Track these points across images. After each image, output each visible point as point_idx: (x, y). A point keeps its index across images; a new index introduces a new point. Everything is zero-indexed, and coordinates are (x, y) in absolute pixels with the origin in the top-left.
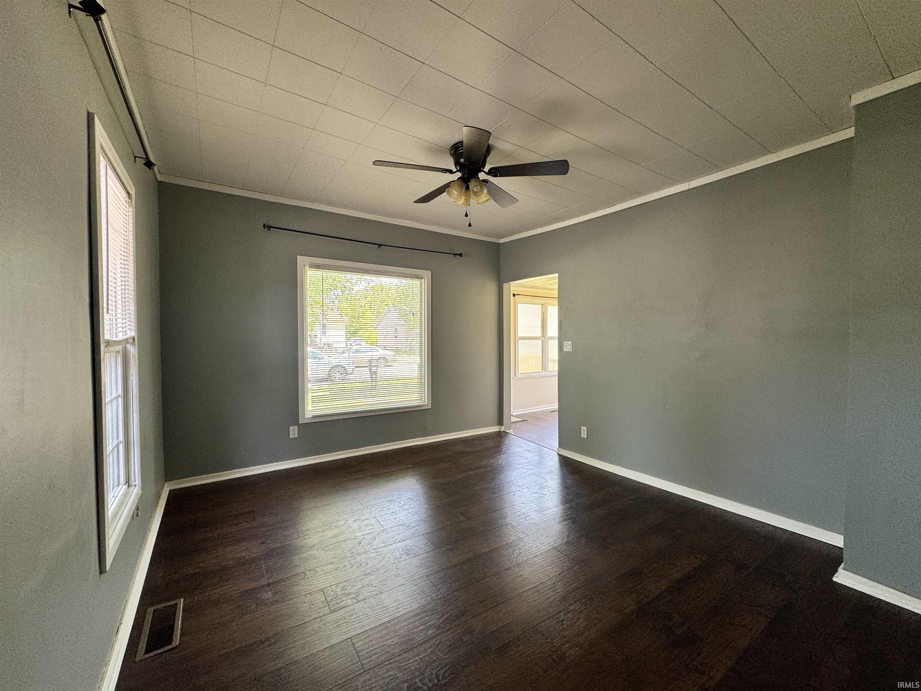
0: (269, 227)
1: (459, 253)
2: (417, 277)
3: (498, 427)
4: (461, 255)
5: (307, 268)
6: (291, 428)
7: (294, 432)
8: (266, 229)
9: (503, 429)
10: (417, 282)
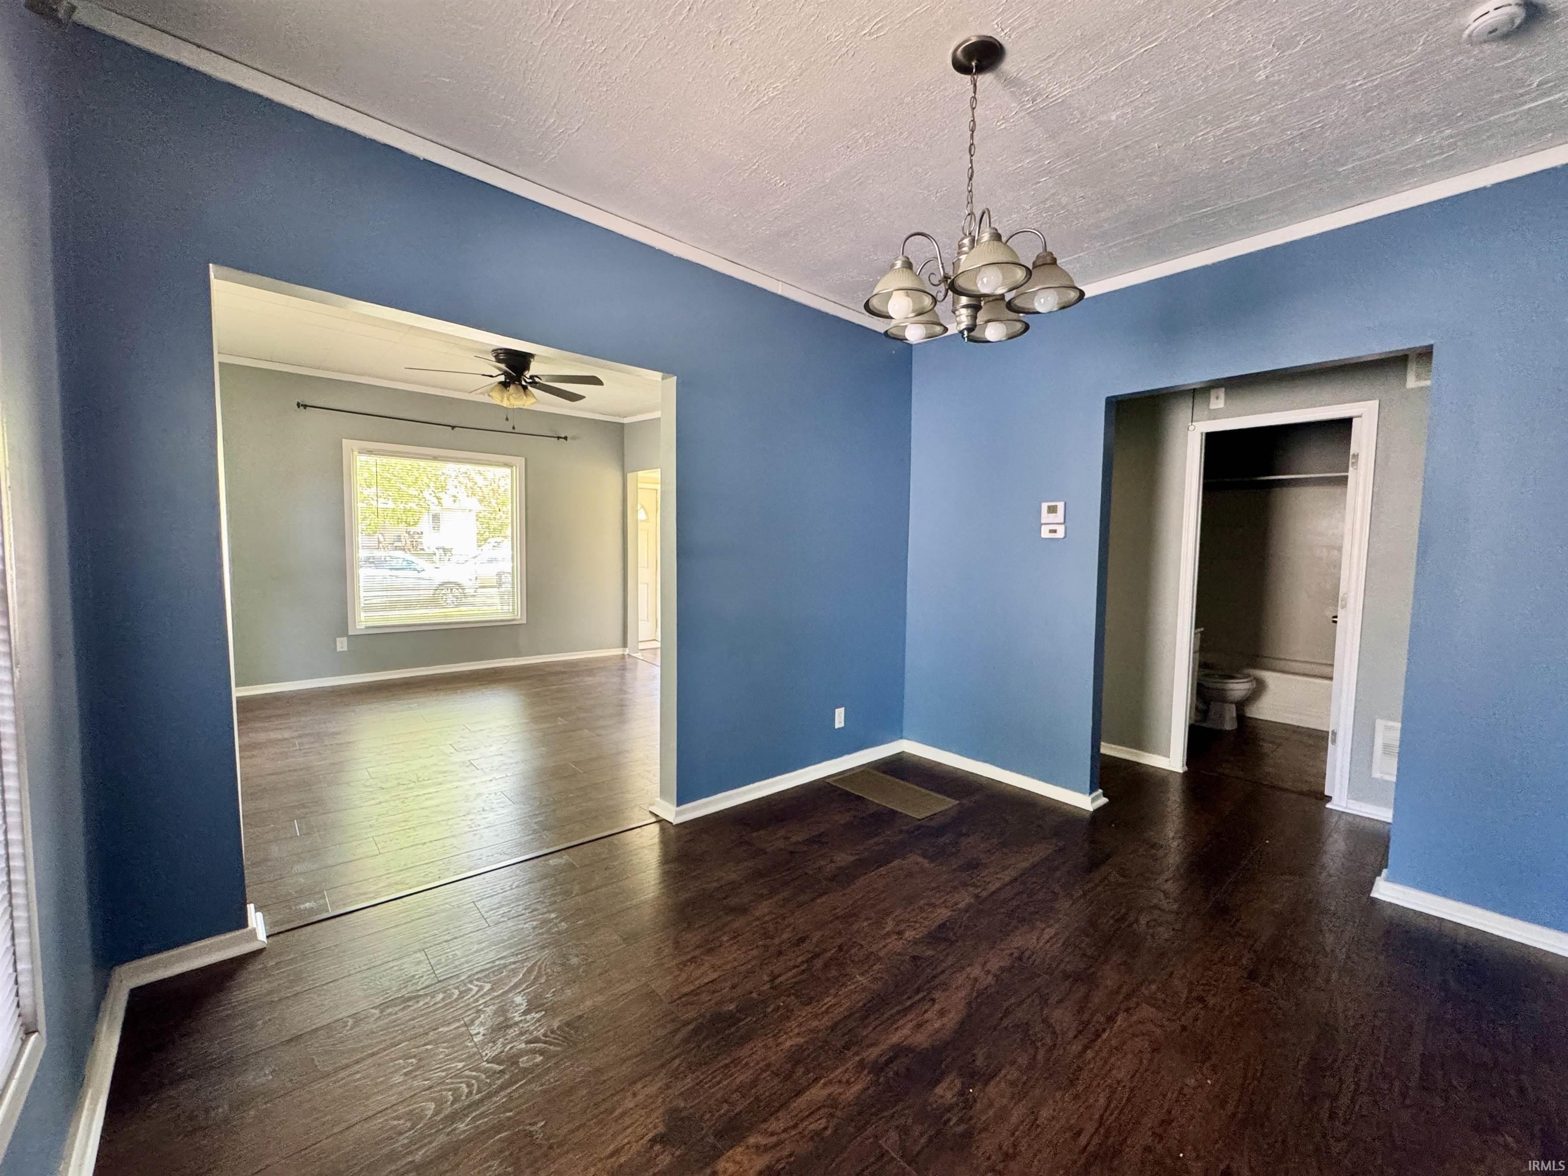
0: (305, 406)
1: (563, 436)
2: (506, 465)
3: (622, 649)
4: (566, 438)
5: (356, 453)
6: (338, 639)
7: (342, 644)
8: (302, 408)
9: (627, 651)
10: (507, 471)
